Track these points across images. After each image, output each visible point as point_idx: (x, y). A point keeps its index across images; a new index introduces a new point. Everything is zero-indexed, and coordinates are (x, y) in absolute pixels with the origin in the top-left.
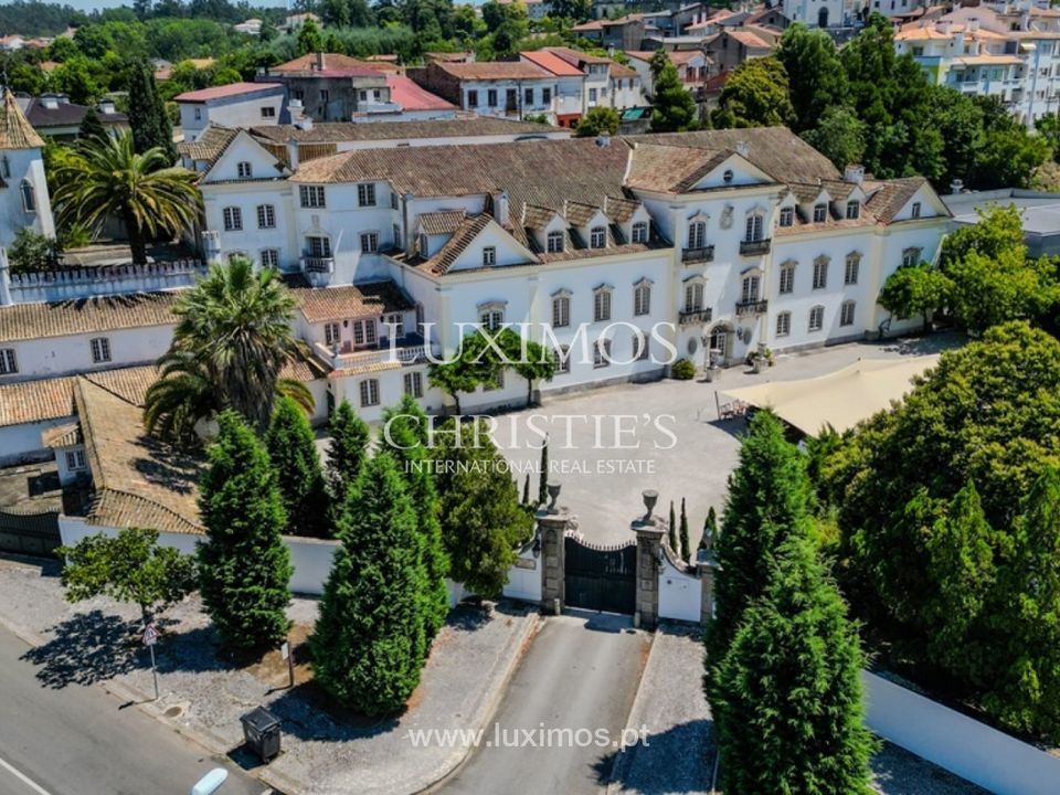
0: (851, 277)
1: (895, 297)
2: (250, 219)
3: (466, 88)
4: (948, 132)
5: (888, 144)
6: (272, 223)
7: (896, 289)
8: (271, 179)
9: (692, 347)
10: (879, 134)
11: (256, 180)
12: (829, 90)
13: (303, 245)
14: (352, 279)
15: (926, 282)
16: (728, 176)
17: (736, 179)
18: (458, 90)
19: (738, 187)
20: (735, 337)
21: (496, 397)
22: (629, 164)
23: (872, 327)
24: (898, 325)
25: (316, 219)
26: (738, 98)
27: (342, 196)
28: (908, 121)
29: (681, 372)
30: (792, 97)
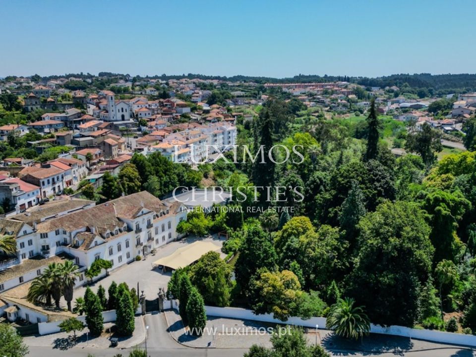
0: (169, 227)
1: (179, 230)
2: (26, 244)
3: (41, 181)
4: (178, 175)
5: (165, 182)
6: (31, 244)
7: (179, 228)
8: (32, 233)
9: (139, 252)
10: (162, 180)
11: (28, 234)
12: (149, 172)
13: (41, 248)
14: (54, 253)
15: (186, 226)
16: (142, 212)
17: (144, 212)
18: (39, 182)
19: (145, 214)
20: (148, 248)
21: (100, 275)
22: (115, 210)
23: (175, 237)
24: (181, 235)
25: (45, 241)
26: (126, 177)
27: (52, 234)
28: (168, 175)
29: (138, 259)
30: (140, 175)
